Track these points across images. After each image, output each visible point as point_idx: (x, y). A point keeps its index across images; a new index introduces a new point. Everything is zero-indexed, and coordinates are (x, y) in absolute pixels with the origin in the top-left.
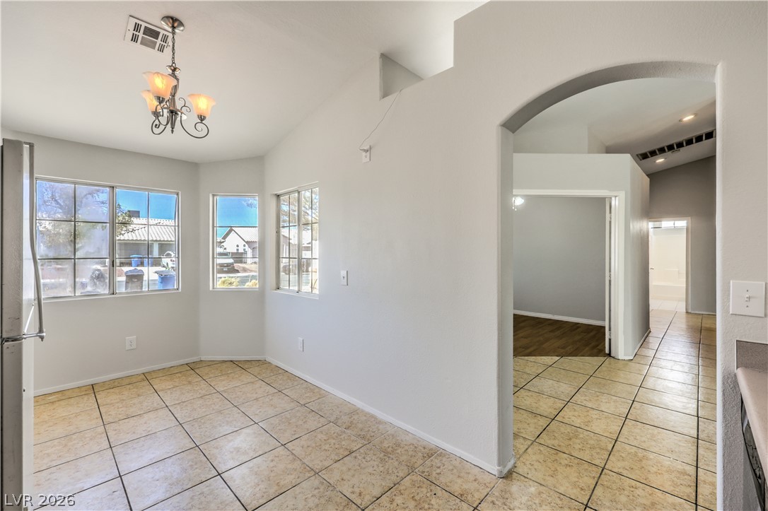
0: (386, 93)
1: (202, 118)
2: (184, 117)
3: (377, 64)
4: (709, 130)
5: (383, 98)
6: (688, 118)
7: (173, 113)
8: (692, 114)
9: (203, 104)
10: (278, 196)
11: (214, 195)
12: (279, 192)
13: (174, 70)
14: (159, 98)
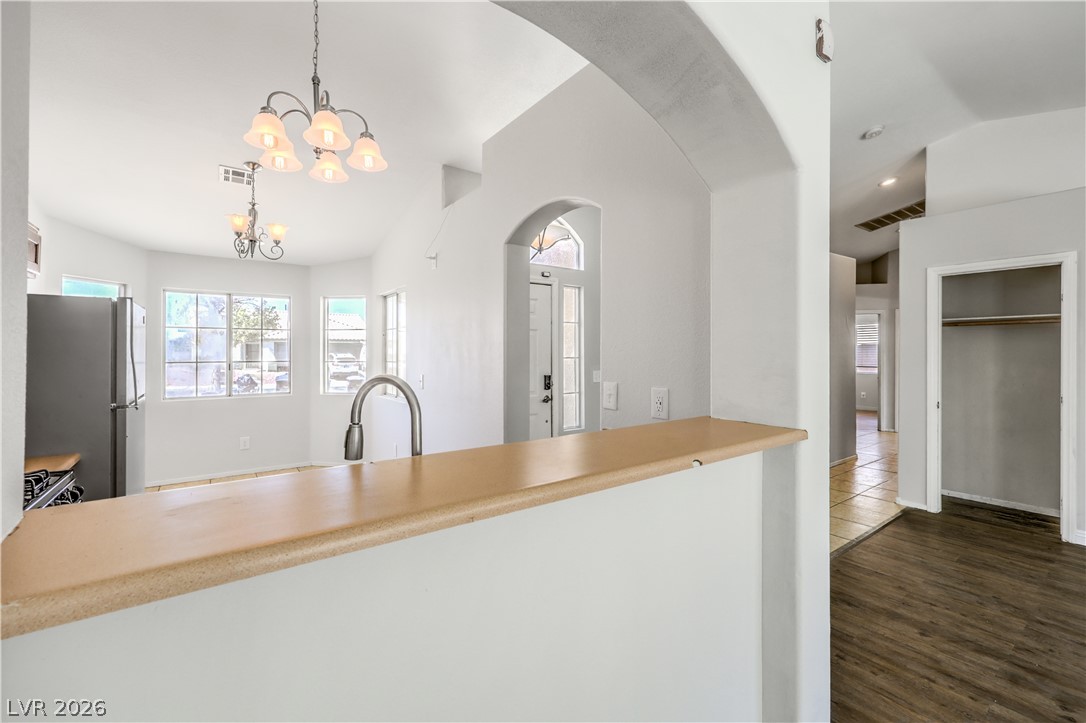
0: (449, 201)
1: (277, 243)
2: (262, 244)
3: (439, 174)
4: (918, 200)
5: (446, 206)
6: (889, 182)
7: (253, 242)
8: (891, 178)
9: (278, 231)
10: (385, 297)
11: (324, 298)
12: (385, 294)
13: (254, 205)
14: (237, 233)
